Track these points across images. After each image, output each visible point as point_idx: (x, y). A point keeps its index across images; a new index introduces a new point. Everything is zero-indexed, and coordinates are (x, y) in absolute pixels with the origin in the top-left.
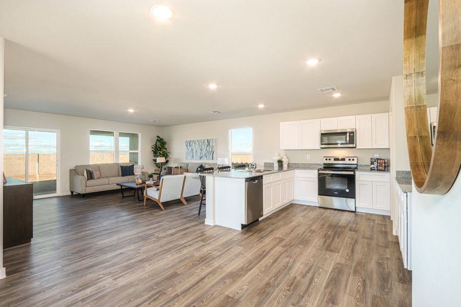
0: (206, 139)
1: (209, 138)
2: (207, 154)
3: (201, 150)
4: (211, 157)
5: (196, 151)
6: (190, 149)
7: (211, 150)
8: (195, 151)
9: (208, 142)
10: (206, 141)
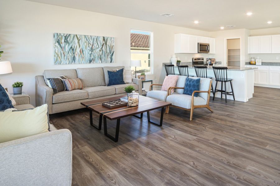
0: (101, 35)
1: (106, 36)
2: (103, 56)
3: (92, 50)
4: (110, 60)
5: (82, 51)
6: (67, 48)
7: (108, 51)
8: (78, 50)
9: (104, 39)
10: (101, 39)
